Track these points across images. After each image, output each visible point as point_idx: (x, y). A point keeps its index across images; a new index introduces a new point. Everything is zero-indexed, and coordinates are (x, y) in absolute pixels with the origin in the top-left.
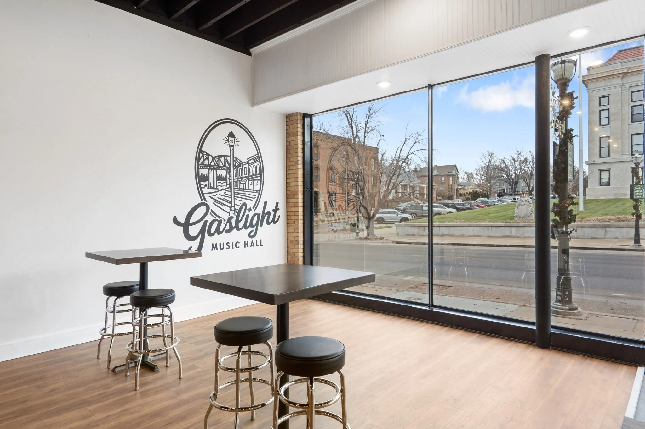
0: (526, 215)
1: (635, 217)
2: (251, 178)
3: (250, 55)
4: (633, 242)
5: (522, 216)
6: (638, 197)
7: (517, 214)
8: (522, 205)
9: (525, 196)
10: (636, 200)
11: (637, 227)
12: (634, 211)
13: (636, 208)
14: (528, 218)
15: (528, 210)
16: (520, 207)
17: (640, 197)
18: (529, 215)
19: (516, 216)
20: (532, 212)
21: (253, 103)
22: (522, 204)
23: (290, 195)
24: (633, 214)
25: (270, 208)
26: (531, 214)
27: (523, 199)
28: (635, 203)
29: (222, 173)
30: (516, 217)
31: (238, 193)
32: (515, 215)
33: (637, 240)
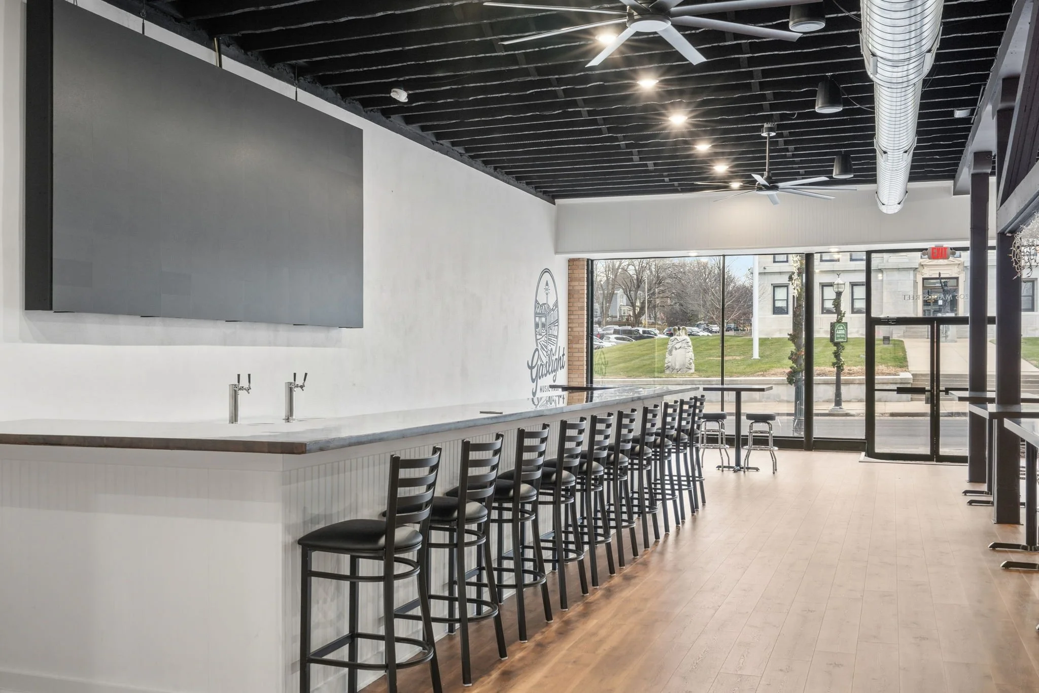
0: (684, 365)
1: (836, 368)
3: (554, 204)
4: (833, 404)
5: (677, 368)
6: (840, 340)
7: (669, 364)
8: (676, 349)
9: (681, 333)
10: (837, 345)
11: (838, 384)
12: (835, 360)
13: (837, 355)
14: (687, 371)
15: (686, 358)
16: (674, 352)
17: (842, 340)
18: (687, 365)
19: (668, 367)
20: (691, 361)
21: (556, 252)
22: (678, 346)
24: (834, 364)
26: (690, 364)
27: (678, 338)
28: (835, 348)
30: (667, 369)
32: (666, 365)
33: (838, 401)
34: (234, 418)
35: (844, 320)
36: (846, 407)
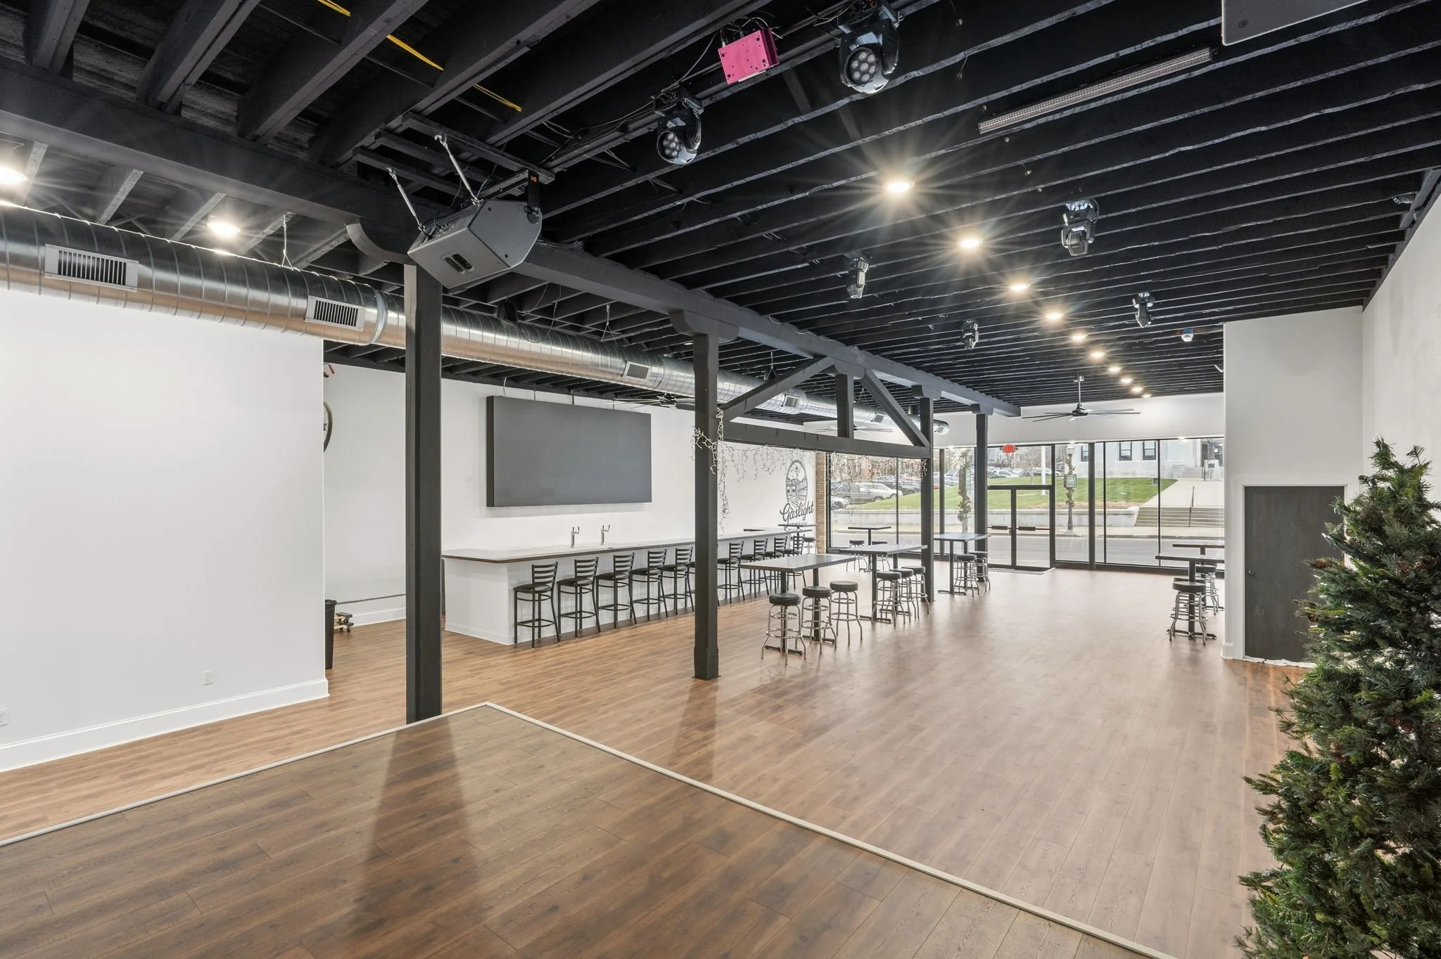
1: (1068, 505)
2: (803, 489)
4: (1067, 528)
6: (1070, 486)
10: (1068, 489)
11: (1070, 514)
12: (1068, 499)
13: (1069, 496)
23: (817, 498)
24: (1067, 502)
25: (810, 505)
28: (1068, 491)
29: (794, 488)
31: (799, 497)
33: (1070, 527)
34: (573, 544)
35: (1074, 472)
36: (1076, 530)
